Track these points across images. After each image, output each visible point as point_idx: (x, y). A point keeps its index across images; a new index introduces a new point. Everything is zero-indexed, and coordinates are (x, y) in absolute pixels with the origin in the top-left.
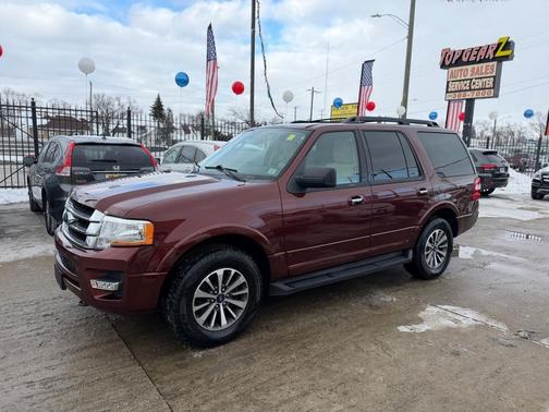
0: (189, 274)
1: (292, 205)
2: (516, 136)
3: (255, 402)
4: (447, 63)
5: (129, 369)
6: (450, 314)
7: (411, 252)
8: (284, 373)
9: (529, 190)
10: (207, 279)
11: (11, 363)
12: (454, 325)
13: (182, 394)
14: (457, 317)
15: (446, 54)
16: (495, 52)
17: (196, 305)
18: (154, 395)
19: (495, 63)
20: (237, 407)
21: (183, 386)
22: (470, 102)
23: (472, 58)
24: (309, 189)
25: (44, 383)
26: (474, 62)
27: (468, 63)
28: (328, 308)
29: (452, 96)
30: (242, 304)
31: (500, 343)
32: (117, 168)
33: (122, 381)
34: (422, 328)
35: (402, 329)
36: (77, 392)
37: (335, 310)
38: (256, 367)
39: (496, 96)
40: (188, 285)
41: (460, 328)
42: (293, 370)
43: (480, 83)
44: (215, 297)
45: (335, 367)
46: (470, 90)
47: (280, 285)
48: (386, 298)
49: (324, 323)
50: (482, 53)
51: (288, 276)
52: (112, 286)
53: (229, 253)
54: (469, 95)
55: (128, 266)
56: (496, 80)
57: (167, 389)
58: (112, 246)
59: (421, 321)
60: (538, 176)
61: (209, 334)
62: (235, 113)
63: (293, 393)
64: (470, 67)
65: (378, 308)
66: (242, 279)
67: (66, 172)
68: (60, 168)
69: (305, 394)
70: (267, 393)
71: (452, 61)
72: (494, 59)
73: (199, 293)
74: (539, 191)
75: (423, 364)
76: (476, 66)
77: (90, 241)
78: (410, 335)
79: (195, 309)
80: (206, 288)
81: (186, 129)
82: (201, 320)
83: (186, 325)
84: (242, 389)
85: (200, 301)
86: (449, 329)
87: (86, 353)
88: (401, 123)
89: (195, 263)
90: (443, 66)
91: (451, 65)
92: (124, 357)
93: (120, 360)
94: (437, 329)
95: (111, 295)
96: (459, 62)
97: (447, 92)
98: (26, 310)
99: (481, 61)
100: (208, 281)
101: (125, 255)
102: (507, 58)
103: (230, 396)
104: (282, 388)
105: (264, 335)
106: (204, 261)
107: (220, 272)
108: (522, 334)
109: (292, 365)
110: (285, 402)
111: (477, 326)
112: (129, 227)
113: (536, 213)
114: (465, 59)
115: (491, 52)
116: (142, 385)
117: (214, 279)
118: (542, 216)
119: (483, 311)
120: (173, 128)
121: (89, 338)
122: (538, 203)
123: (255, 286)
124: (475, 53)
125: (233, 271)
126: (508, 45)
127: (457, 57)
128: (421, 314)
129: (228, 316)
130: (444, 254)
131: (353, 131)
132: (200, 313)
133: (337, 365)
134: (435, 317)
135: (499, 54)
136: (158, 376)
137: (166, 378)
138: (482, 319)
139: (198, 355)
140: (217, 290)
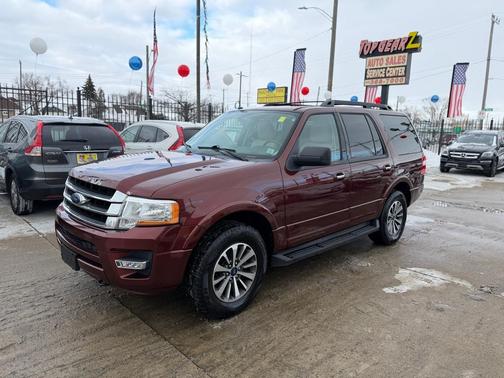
0: (210, 249)
1: (289, 182)
2: (412, 118)
3: (290, 367)
4: (366, 53)
5: (157, 344)
6: (421, 276)
7: (378, 222)
8: (304, 337)
9: (438, 164)
10: (224, 254)
11: (33, 348)
12: (429, 285)
13: (219, 365)
14: (427, 277)
15: (364, 44)
16: (406, 44)
17: (216, 278)
18: (192, 368)
19: (406, 54)
20: (275, 373)
21: (217, 357)
22: (385, 88)
23: (387, 50)
24: (303, 168)
25: (76, 364)
26: (389, 53)
27: (384, 53)
28: (316, 275)
29: (369, 83)
30: (251, 276)
31: (471, 298)
32: (87, 148)
33: (154, 357)
34: (403, 288)
35: (387, 290)
36: (115, 372)
37: (324, 277)
38: (276, 333)
39: (407, 83)
40: (210, 261)
41: (434, 287)
42: (310, 335)
43: (393, 72)
44: (230, 270)
45: (345, 328)
46: (385, 77)
47: (280, 256)
48: (362, 263)
49: (318, 289)
50: (395, 45)
51: (287, 248)
52: (139, 265)
53: (242, 229)
54: (385, 82)
55: (156, 245)
56: (407, 68)
57: (203, 361)
58: (137, 226)
59: (399, 283)
60: (445, 152)
61: (225, 305)
62: (167, 94)
63: (320, 356)
64: (385, 57)
65: (358, 273)
66: (252, 253)
67: (37, 152)
68: (30, 149)
69: (331, 356)
70: (297, 358)
71: (370, 51)
72: (405, 51)
73: (218, 268)
74: (447, 165)
75: (419, 321)
76: (390, 56)
77: (111, 222)
78: (397, 296)
79: (215, 282)
80: (223, 262)
81: (118, 109)
82: (219, 293)
83: (208, 298)
84: (272, 355)
85: (219, 274)
86: (425, 289)
87: (106, 332)
88: (365, 107)
89: (214, 239)
90: (362, 55)
91: (369, 55)
92: (146, 334)
93: (144, 336)
94: (415, 289)
95: (137, 274)
96: (376, 53)
97: (366, 78)
98: (25, 292)
99: (394, 52)
100: (225, 256)
101: (153, 234)
102: (416, 50)
103: (264, 364)
104: (307, 351)
105: (271, 303)
106: (222, 237)
107: (235, 247)
108: (485, 289)
109: (307, 330)
110: (317, 365)
111: (447, 285)
112: (152, 207)
113: (448, 184)
114: (380, 50)
115: (402, 44)
116: (177, 359)
117: (230, 253)
118: (454, 187)
119: (445, 271)
120: (105, 107)
121: (103, 317)
122: (447, 176)
123: (262, 259)
124: (389, 45)
125: (245, 245)
126: (417, 39)
127: (374, 48)
128: (397, 277)
129: (241, 287)
130: (400, 222)
131: (333, 113)
132: (218, 286)
133: (346, 327)
134: (410, 279)
135: (410, 46)
136: (188, 349)
137: (196, 351)
138: (448, 278)
139: (217, 326)
140: (232, 264)
